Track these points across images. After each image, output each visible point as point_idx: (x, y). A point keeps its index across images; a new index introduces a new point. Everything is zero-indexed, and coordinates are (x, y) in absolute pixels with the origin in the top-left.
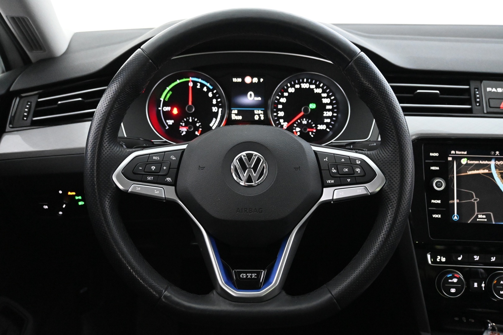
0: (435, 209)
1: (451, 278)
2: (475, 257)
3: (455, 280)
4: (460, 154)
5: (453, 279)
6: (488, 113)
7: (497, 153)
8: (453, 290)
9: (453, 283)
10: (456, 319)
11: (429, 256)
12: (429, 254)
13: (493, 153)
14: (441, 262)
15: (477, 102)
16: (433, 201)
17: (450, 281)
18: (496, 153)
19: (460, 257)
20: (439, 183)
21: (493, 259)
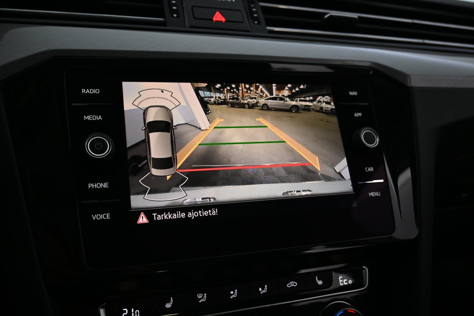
0: (96, 201)
2: (200, 296)
6: (192, 26)
11: (102, 313)
12: (102, 308)
15: (172, 12)
19: (169, 301)
20: (99, 144)
21: (234, 294)
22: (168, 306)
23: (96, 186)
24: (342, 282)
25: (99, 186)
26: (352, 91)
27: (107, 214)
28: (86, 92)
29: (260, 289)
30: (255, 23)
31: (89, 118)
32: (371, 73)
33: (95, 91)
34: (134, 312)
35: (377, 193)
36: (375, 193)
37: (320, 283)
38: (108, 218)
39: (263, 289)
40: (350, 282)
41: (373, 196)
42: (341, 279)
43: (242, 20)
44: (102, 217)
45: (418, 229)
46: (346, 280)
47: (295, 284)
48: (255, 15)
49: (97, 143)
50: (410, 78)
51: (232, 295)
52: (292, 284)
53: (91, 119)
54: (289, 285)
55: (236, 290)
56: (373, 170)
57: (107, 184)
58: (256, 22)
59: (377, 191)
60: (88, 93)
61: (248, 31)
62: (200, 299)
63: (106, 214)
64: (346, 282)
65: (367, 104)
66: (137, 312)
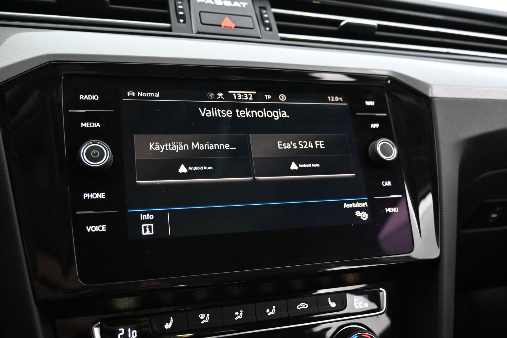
0: (92, 212)
2: (202, 316)
4: (146, 98)
6: (199, 33)
7: (220, 95)
11: (96, 331)
13: (212, 95)
15: (179, 17)
16: (86, 195)
18: (218, 96)
19: (169, 321)
20: (96, 152)
21: (239, 315)
22: (168, 326)
23: (92, 196)
24: (357, 305)
25: (95, 196)
26: (369, 100)
27: (103, 226)
28: (84, 98)
29: (268, 311)
30: (266, 30)
31: (86, 125)
32: (389, 82)
33: (93, 97)
34: (131, 333)
35: (395, 208)
36: (392, 208)
37: (333, 305)
38: (103, 230)
39: (271, 310)
40: (366, 305)
41: (390, 211)
42: (356, 302)
43: (252, 27)
44: (97, 228)
45: (439, 248)
46: (362, 303)
47: (306, 306)
48: (267, 22)
49: (94, 151)
50: (432, 88)
51: (236, 316)
52: (303, 306)
53: (88, 126)
54: (299, 307)
55: (241, 311)
56: (391, 185)
57: (103, 194)
58: (268, 29)
59: (394, 207)
60: (86, 99)
61: (259, 38)
62: (203, 320)
63: (101, 226)
64: (361, 305)
65: (385, 115)
66: (134, 333)
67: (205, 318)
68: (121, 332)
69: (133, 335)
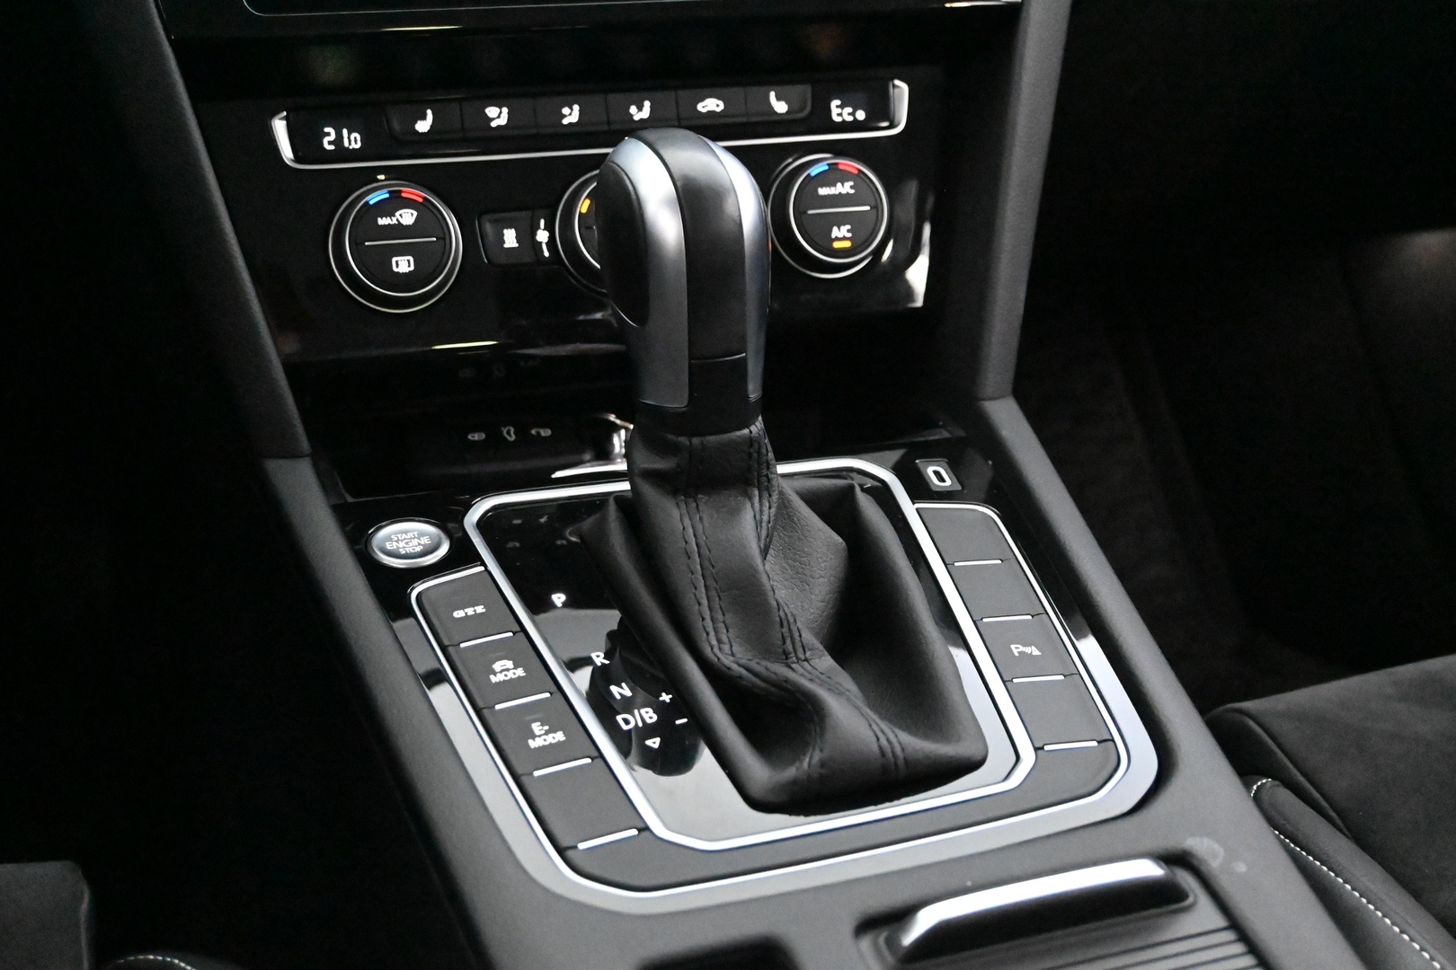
1: (388, 207)
2: (492, 111)
3: (407, 217)
5: (397, 214)
8: (403, 265)
9: (399, 230)
10: (476, 437)
11: (280, 127)
12: (281, 119)
14: (342, 154)
17: (382, 221)
19: (424, 117)
21: (570, 114)
22: (423, 126)
24: (840, 115)
29: (633, 110)
34: (349, 138)
37: (781, 107)
39: (640, 108)
40: (861, 115)
42: (837, 107)
46: (849, 110)
47: (718, 105)
51: (565, 116)
52: (711, 104)
54: (703, 107)
55: (576, 107)
62: (494, 119)
66: (355, 138)
67: (499, 117)
68: (328, 134)
69: (353, 142)
